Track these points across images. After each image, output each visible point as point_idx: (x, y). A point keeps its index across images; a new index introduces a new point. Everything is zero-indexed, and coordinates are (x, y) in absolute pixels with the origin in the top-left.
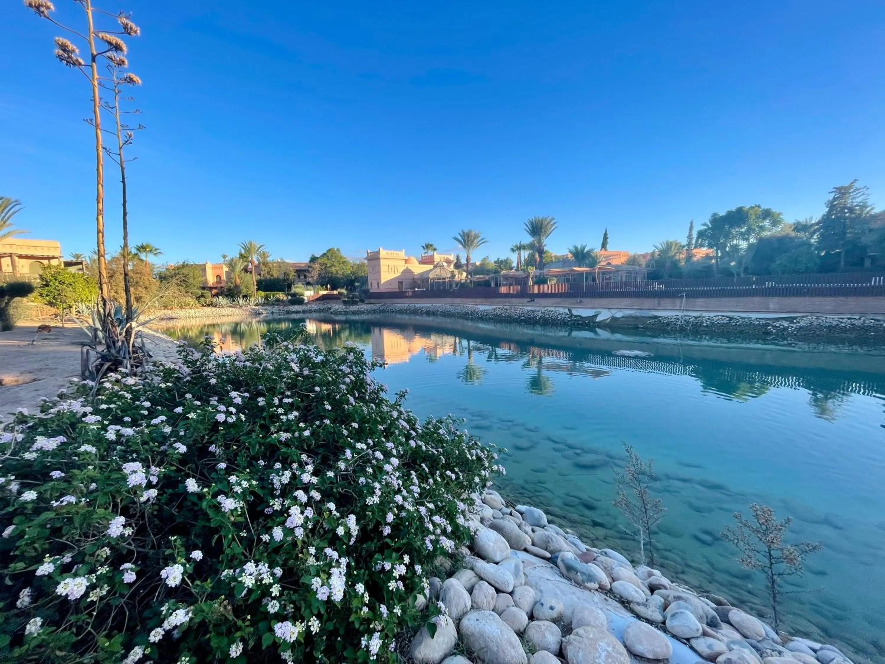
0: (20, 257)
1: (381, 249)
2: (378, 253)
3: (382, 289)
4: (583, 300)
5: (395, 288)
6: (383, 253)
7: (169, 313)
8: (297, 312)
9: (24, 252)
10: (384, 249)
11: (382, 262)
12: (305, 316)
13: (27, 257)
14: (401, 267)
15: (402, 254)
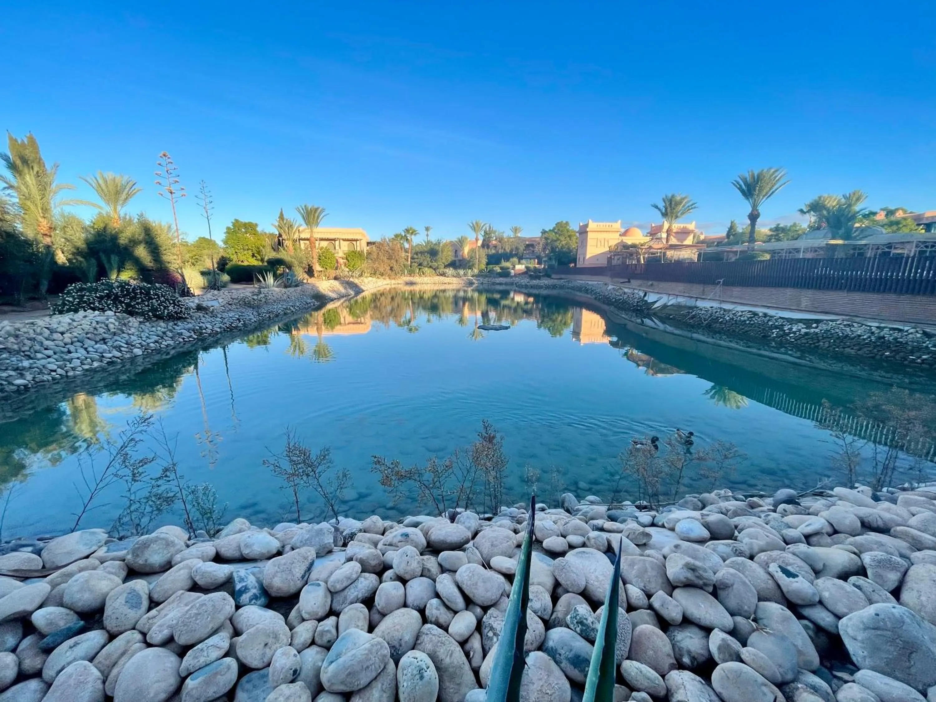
0: (344, 240)
1: (590, 221)
2: (586, 226)
3: (587, 264)
4: (655, 283)
5: (603, 262)
6: (592, 225)
7: (411, 279)
8: (500, 284)
9: (344, 237)
10: (594, 221)
11: (590, 235)
12: (508, 288)
13: (348, 240)
14: (614, 240)
15: (617, 225)
